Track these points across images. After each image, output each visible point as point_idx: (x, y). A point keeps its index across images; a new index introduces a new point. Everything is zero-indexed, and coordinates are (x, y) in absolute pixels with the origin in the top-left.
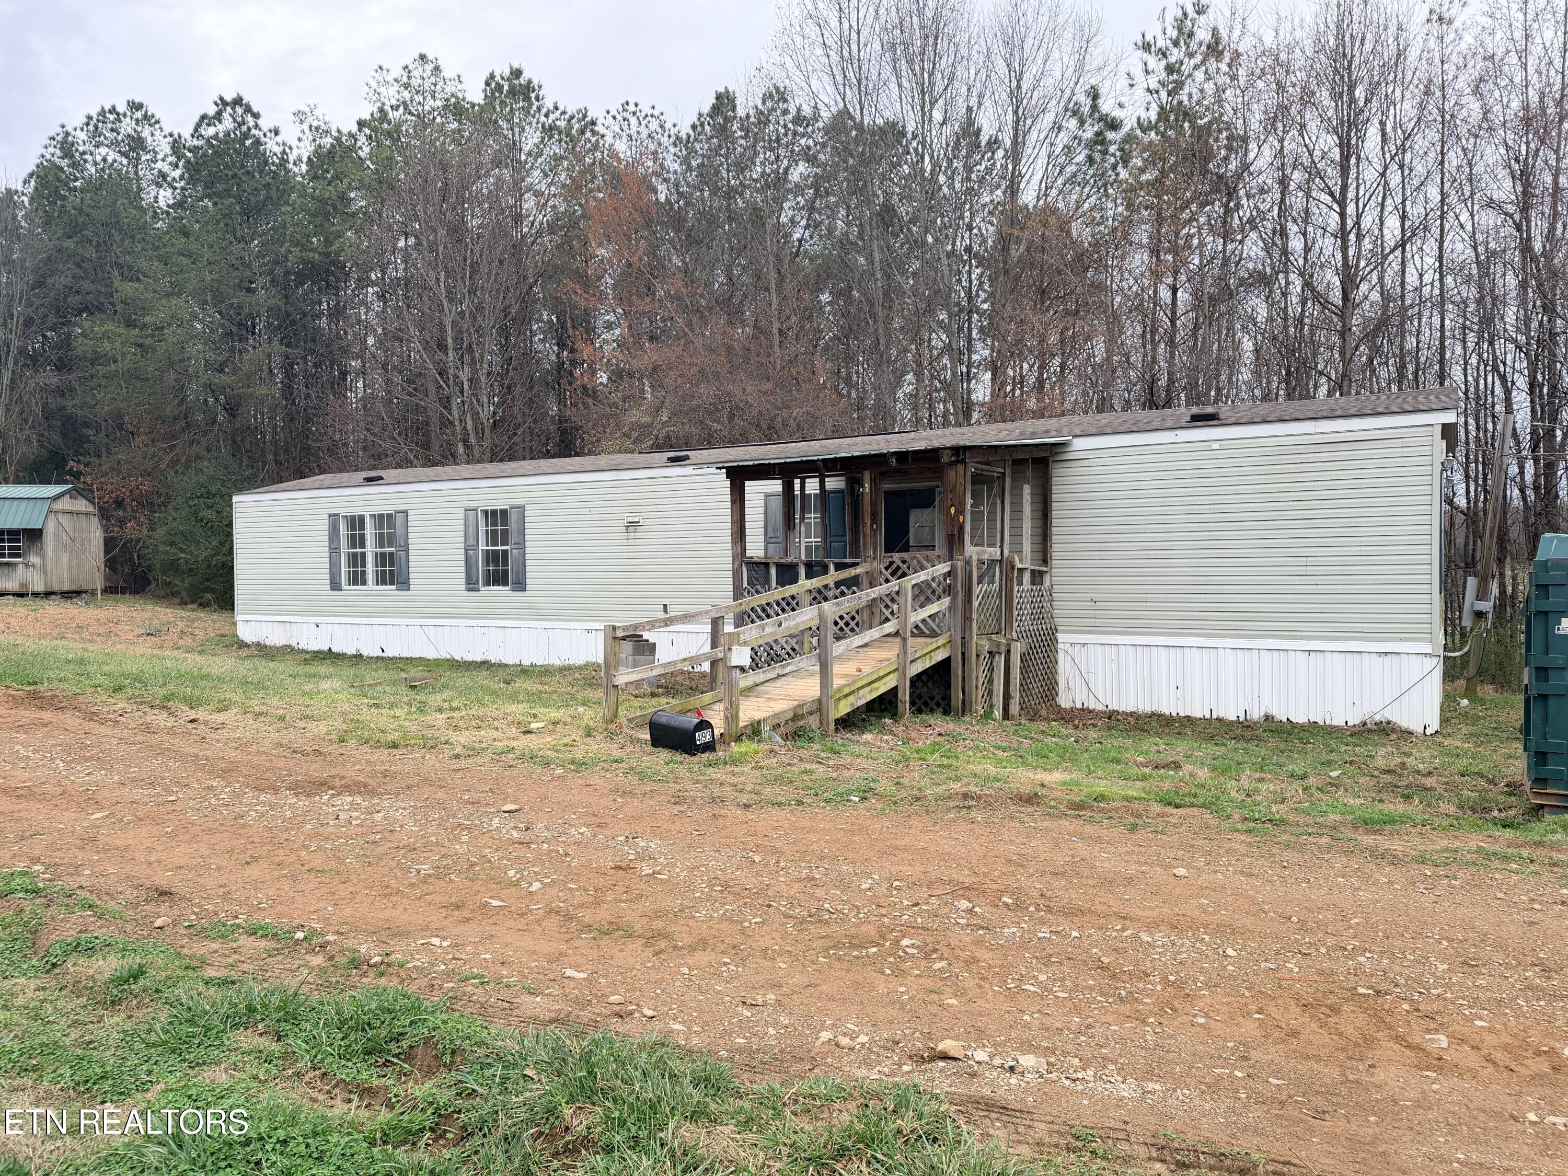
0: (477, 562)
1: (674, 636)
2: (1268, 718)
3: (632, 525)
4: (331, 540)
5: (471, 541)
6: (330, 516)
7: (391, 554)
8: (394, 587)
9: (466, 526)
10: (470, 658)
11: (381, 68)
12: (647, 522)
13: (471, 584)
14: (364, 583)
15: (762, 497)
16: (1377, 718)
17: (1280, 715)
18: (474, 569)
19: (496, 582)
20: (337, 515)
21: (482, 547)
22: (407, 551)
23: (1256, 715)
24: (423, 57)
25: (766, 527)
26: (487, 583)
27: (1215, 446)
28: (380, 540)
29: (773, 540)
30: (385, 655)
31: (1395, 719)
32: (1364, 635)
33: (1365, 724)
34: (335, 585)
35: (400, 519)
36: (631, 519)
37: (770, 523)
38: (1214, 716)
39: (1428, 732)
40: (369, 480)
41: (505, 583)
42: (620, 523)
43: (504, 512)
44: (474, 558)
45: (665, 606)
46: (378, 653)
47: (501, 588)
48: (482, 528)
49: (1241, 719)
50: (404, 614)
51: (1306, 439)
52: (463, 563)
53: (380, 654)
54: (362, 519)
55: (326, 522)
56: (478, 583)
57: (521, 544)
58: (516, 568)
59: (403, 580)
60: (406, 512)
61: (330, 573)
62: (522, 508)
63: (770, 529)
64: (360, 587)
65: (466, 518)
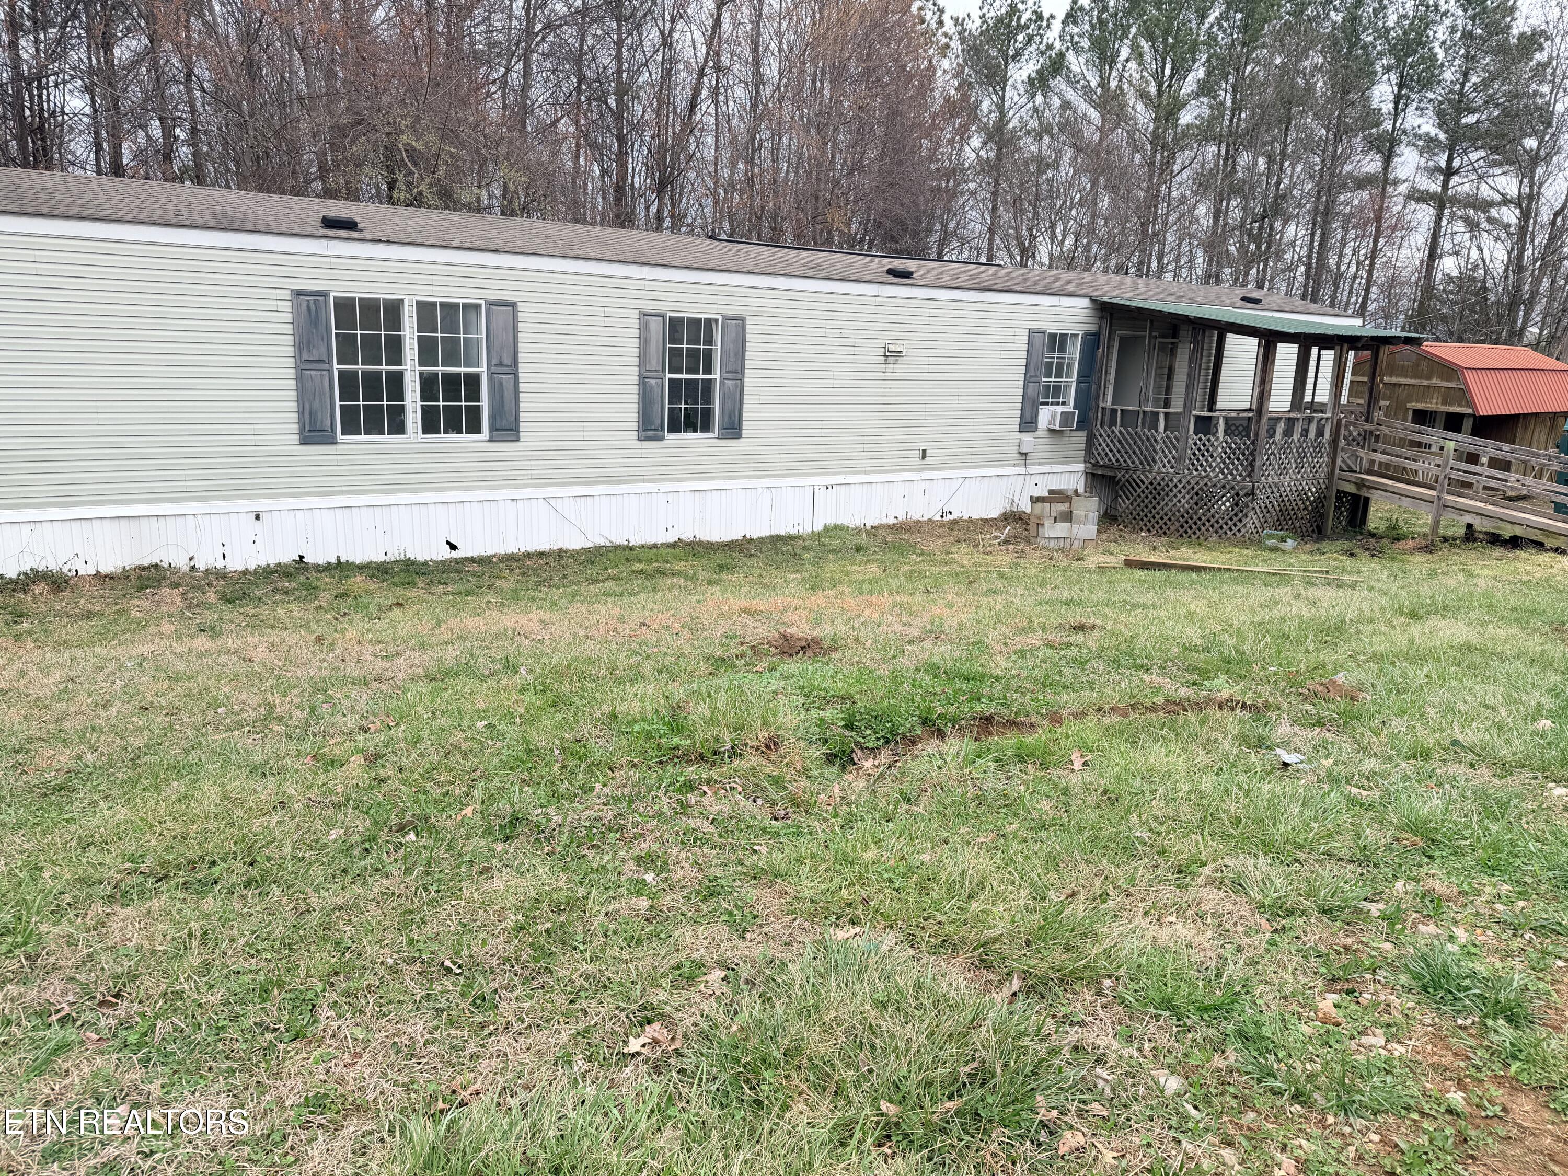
0: (662, 397)
1: (926, 485)
3: (892, 356)
4: (301, 343)
5: (652, 364)
6: (299, 293)
7: (474, 379)
8: (484, 436)
9: (645, 342)
12: (907, 352)
13: (648, 430)
14: (398, 427)
15: (1026, 332)
18: (654, 407)
19: (691, 426)
20: (321, 294)
21: (670, 374)
22: (516, 375)
25: (1027, 365)
26: (674, 428)
28: (427, 352)
29: (1033, 379)
30: (455, 554)
34: (314, 432)
35: (497, 316)
36: (892, 348)
37: (1034, 360)
40: (331, 223)
41: (706, 427)
42: (881, 351)
43: (711, 324)
44: (656, 391)
45: (924, 451)
46: (441, 553)
47: (698, 435)
48: (668, 345)
52: (634, 398)
53: (446, 553)
54: (394, 309)
55: (287, 306)
56: (663, 429)
57: (737, 372)
58: (729, 405)
59: (504, 424)
60: (513, 305)
61: (301, 412)
62: (743, 320)
63: (1032, 367)
64: (386, 437)
65: (644, 328)
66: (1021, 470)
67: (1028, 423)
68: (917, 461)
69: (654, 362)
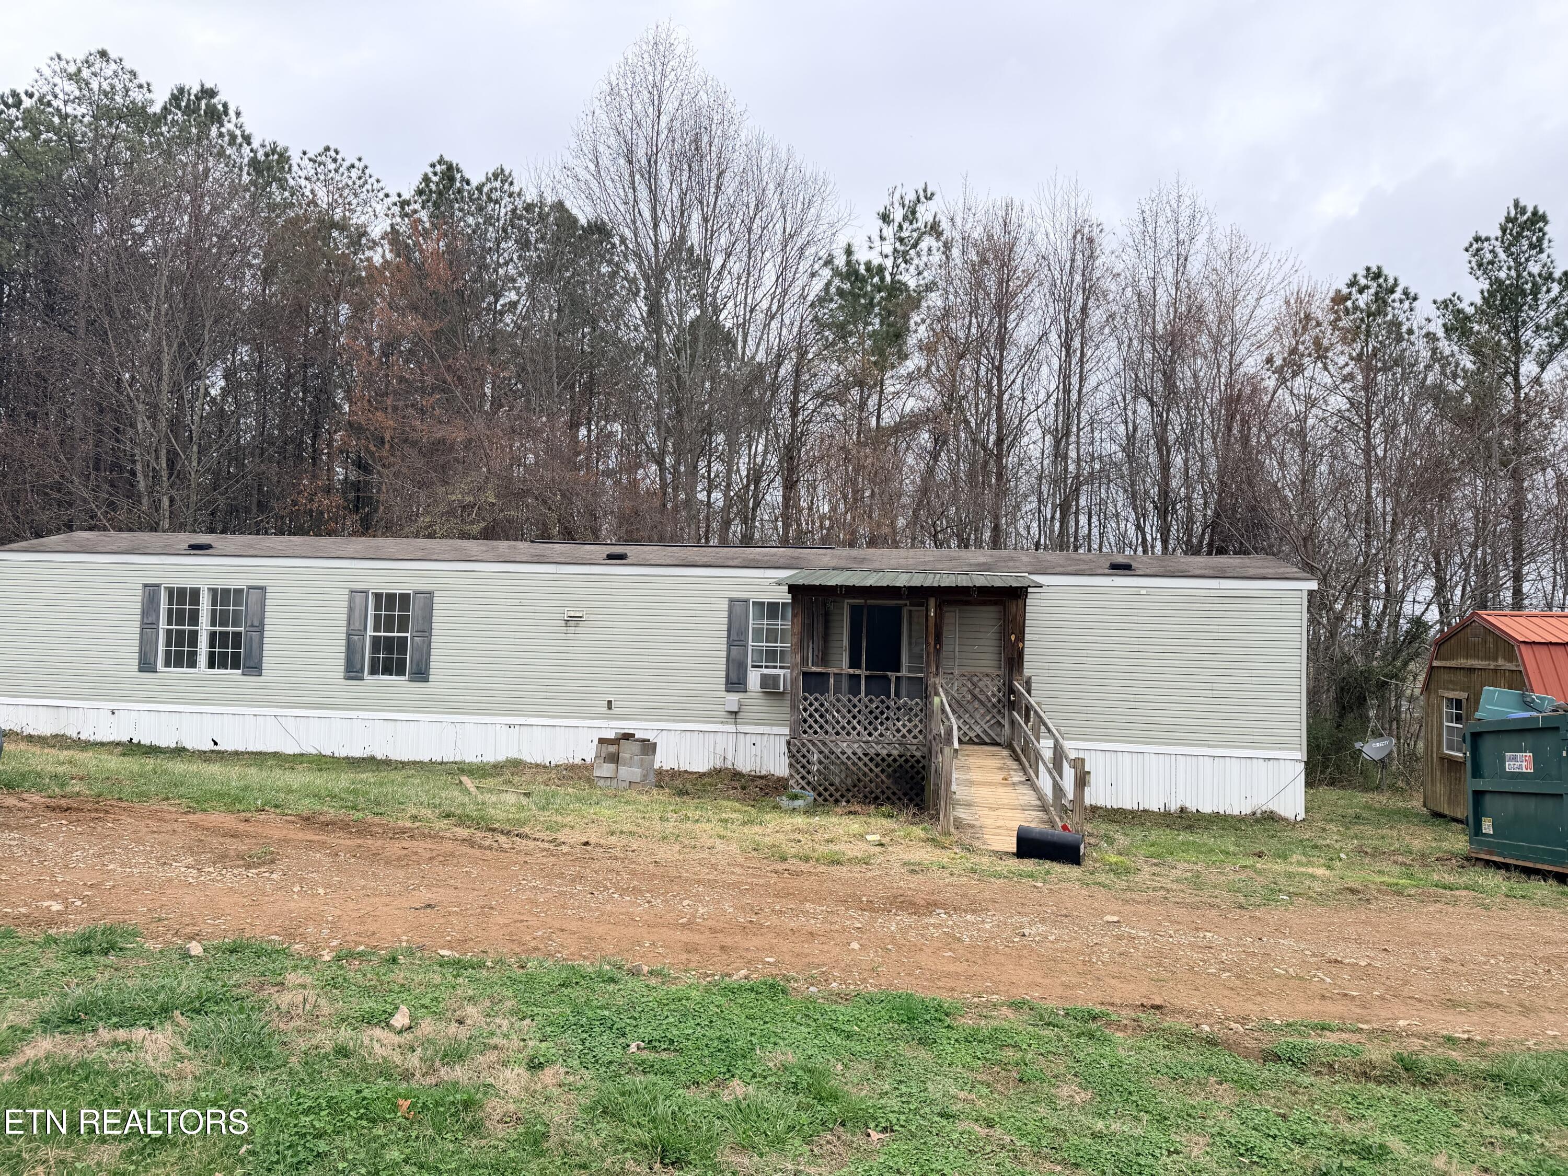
0: (363, 649)
2: (1183, 810)
3: (572, 621)
4: (145, 613)
5: (357, 625)
6: (146, 586)
7: (237, 635)
8: (240, 671)
9: (351, 610)
10: (341, 753)
11: (59, 57)
12: (592, 617)
13: (352, 671)
14: (192, 664)
15: (726, 601)
16: (1264, 809)
17: (1192, 807)
18: (358, 656)
19: (387, 671)
20: (158, 586)
21: (370, 632)
22: (262, 632)
23: (1173, 807)
24: (103, 54)
25: (729, 630)
26: (374, 671)
27: (1143, 592)
28: (222, 618)
29: (737, 643)
30: (216, 748)
31: (1275, 809)
32: (1254, 745)
33: (1254, 814)
34: (146, 665)
35: (254, 596)
36: (571, 614)
37: (738, 627)
38: (1141, 808)
39: (1299, 819)
40: (193, 547)
41: (401, 671)
42: (560, 616)
43: (405, 598)
44: (359, 645)
45: (610, 702)
46: (208, 746)
47: (393, 677)
48: (371, 612)
49: (1162, 810)
50: (251, 703)
51: (1213, 593)
52: (343, 649)
53: (211, 746)
54: (195, 594)
55: (140, 592)
56: (363, 672)
57: (426, 632)
58: (416, 657)
59: (252, 664)
60: (263, 589)
61: (140, 652)
62: (430, 594)
63: (734, 632)
64: (185, 670)
65: (351, 600)
66: (732, 728)
67: (735, 683)
68: (605, 710)
69: (357, 624)
